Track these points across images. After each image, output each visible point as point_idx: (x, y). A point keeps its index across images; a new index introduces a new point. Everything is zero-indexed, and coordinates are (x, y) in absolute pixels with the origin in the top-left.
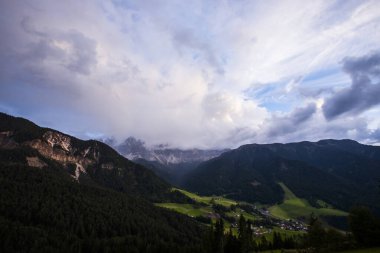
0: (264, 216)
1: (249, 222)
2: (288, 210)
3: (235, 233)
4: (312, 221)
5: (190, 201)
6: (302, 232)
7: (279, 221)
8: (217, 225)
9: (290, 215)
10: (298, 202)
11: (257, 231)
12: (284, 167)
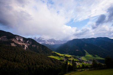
0: (80, 60)
1: (75, 61)
2: (87, 58)
3: (71, 64)
4: (94, 61)
5: (58, 55)
6: (90, 64)
7: (84, 61)
8: (66, 62)
9: (87, 59)
10: (90, 56)
11: (77, 64)
12: (86, 45)
